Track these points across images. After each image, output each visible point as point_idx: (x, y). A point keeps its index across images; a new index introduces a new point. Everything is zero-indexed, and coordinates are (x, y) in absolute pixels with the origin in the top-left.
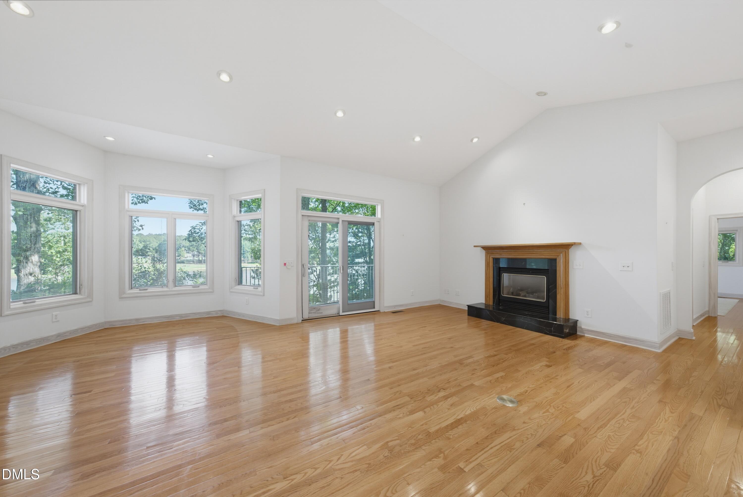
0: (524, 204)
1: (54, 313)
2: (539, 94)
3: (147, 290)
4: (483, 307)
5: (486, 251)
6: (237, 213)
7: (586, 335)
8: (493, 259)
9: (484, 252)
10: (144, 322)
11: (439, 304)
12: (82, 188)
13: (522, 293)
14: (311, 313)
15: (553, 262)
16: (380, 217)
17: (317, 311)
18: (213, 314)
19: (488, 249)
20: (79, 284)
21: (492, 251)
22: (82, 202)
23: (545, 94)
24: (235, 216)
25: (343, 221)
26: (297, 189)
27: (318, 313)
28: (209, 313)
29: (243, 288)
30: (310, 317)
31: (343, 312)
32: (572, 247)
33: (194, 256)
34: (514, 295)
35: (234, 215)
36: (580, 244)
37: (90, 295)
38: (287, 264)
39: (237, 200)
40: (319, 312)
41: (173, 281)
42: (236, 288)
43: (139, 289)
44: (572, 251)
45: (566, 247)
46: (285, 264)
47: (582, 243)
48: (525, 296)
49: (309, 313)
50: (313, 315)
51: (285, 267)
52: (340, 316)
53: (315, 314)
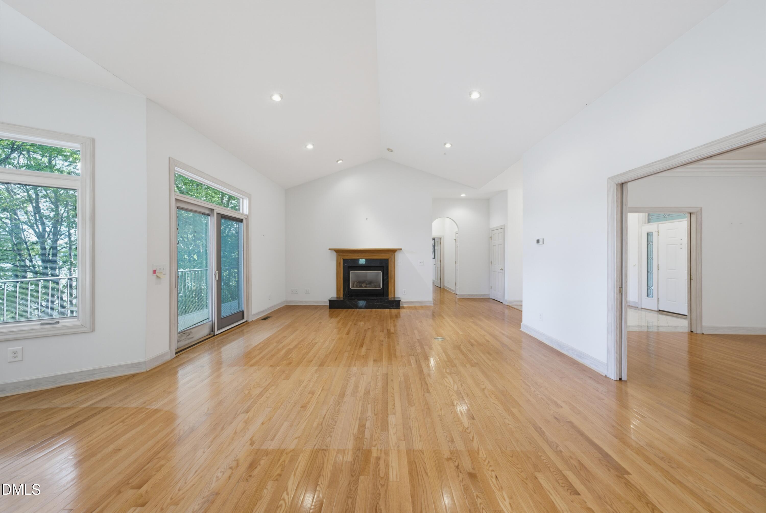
0: (367, 219)
2: (388, 149)
4: (335, 299)
5: (338, 253)
7: (404, 305)
8: (344, 260)
9: (335, 254)
11: (286, 305)
13: (364, 285)
14: (182, 340)
15: (386, 261)
16: (248, 214)
17: (187, 336)
19: (339, 252)
21: (343, 253)
23: (392, 151)
25: (217, 213)
27: (188, 339)
30: (180, 347)
31: (218, 330)
32: (397, 252)
34: (358, 287)
36: (401, 249)
38: (157, 272)
40: (189, 337)
44: (397, 254)
45: (393, 251)
46: (154, 272)
47: (402, 249)
48: (366, 287)
49: (178, 341)
50: (183, 343)
51: (155, 275)
52: (214, 335)
53: (185, 341)
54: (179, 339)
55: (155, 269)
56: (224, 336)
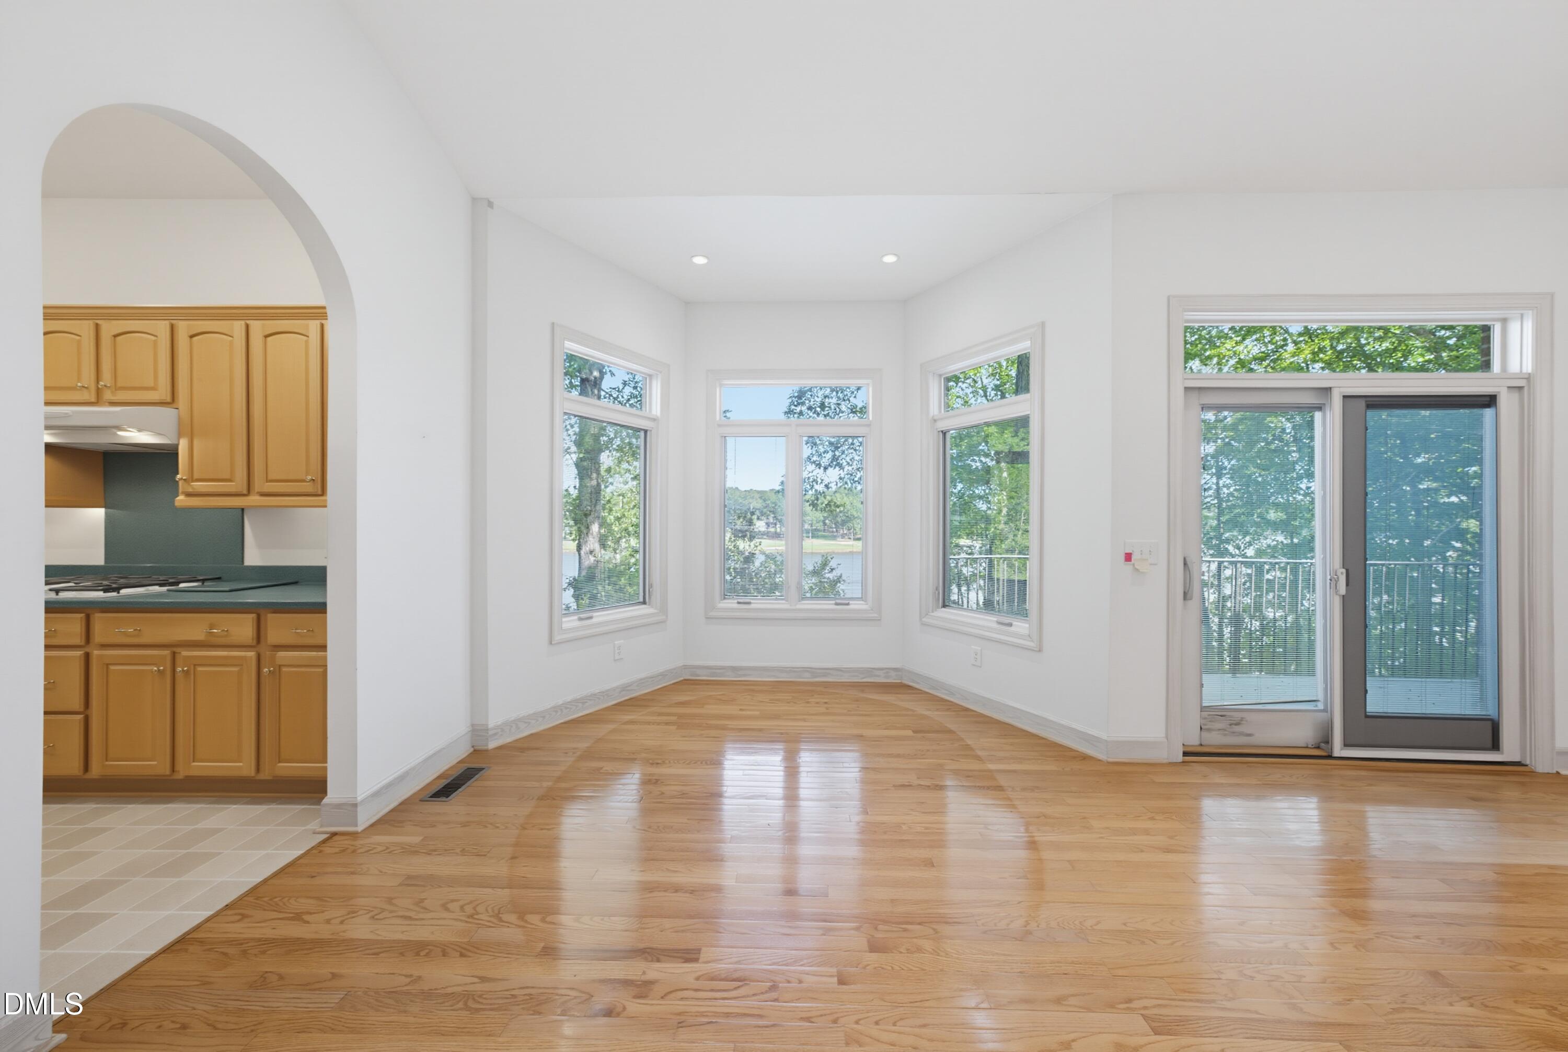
1: (616, 642)
3: (749, 603)
6: (940, 411)
10: (745, 675)
12: (654, 383)
14: (1209, 730)
17: (1234, 725)
18: (878, 676)
20: (649, 585)
22: (654, 412)
24: (935, 418)
25: (1347, 397)
26: (1169, 298)
27: (1235, 734)
28: (870, 671)
29: (953, 617)
30: (1207, 746)
31: (1347, 744)
33: (768, 524)
35: (933, 417)
37: (664, 610)
38: (1133, 558)
39: (940, 376)
40: (1237, 729)
41: (797, 588)
42: (935, 614)
43: (736, 601)
46: (1128, 557)
49: (1201, 728)
50: (1215, 740)
51: (1128, 567)
52: (1330, 757)
53: (1225, 735)
54: (1204, 725)
55: (1128, 551)
56: (1363, 773)
